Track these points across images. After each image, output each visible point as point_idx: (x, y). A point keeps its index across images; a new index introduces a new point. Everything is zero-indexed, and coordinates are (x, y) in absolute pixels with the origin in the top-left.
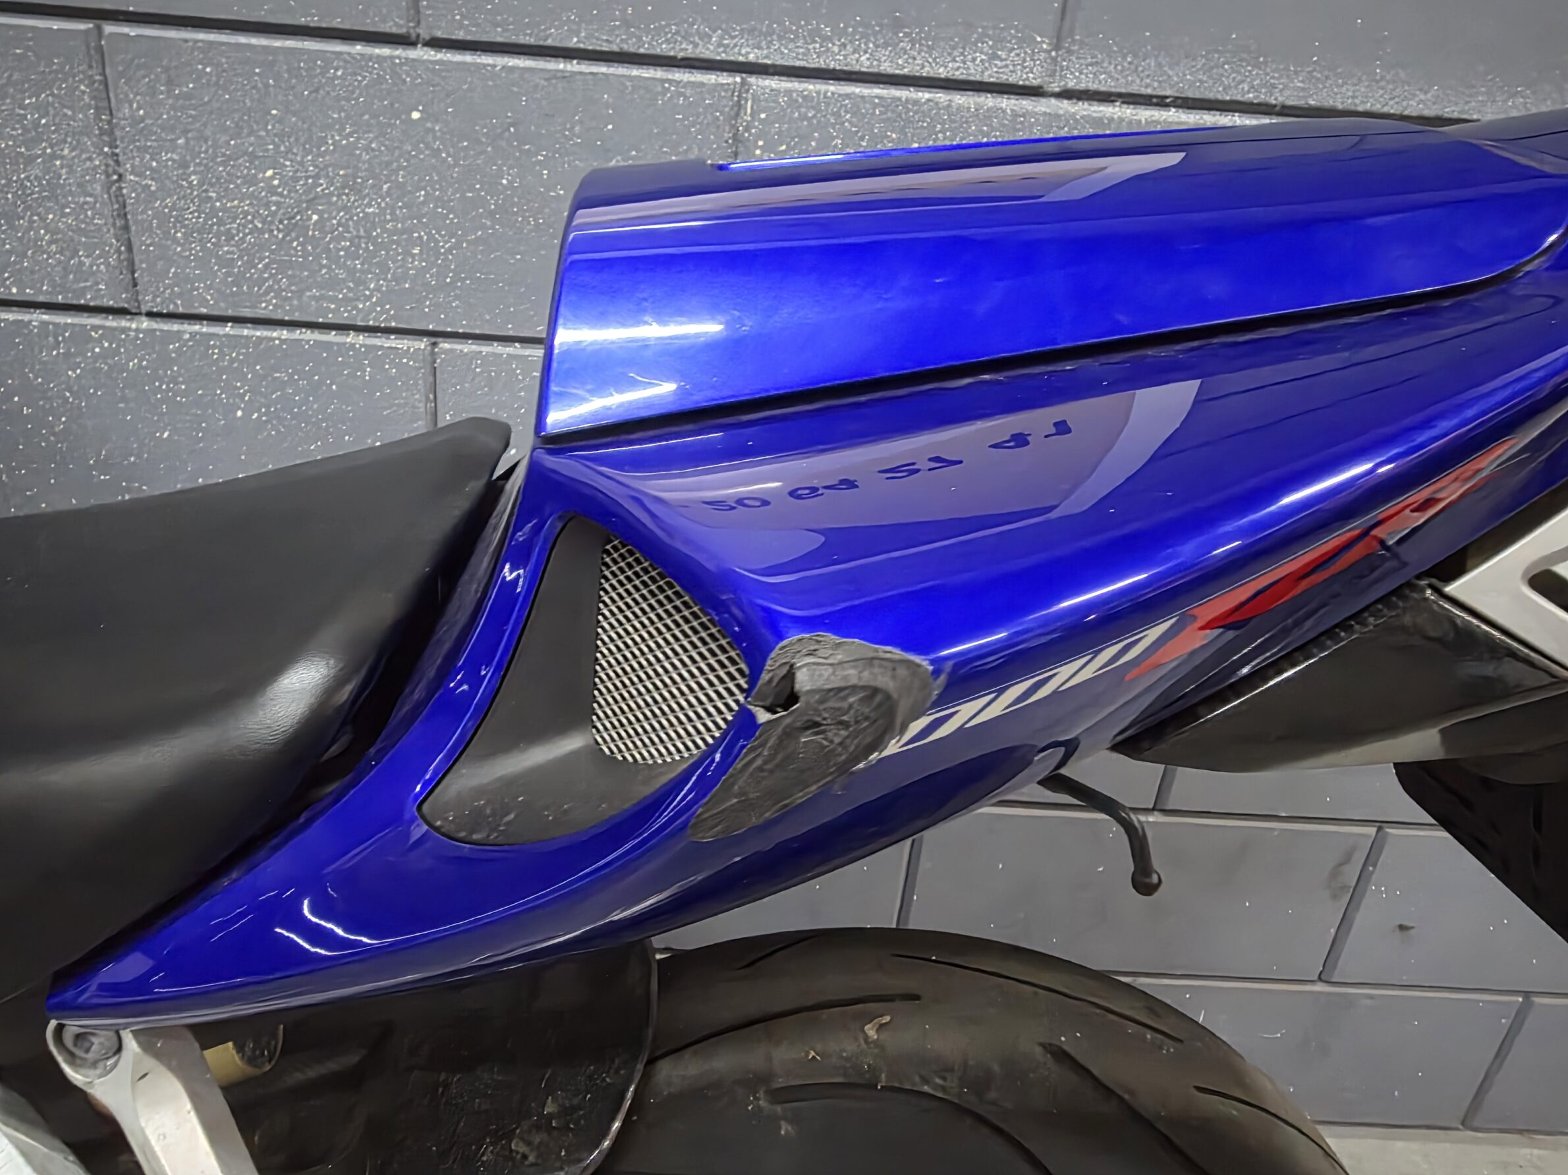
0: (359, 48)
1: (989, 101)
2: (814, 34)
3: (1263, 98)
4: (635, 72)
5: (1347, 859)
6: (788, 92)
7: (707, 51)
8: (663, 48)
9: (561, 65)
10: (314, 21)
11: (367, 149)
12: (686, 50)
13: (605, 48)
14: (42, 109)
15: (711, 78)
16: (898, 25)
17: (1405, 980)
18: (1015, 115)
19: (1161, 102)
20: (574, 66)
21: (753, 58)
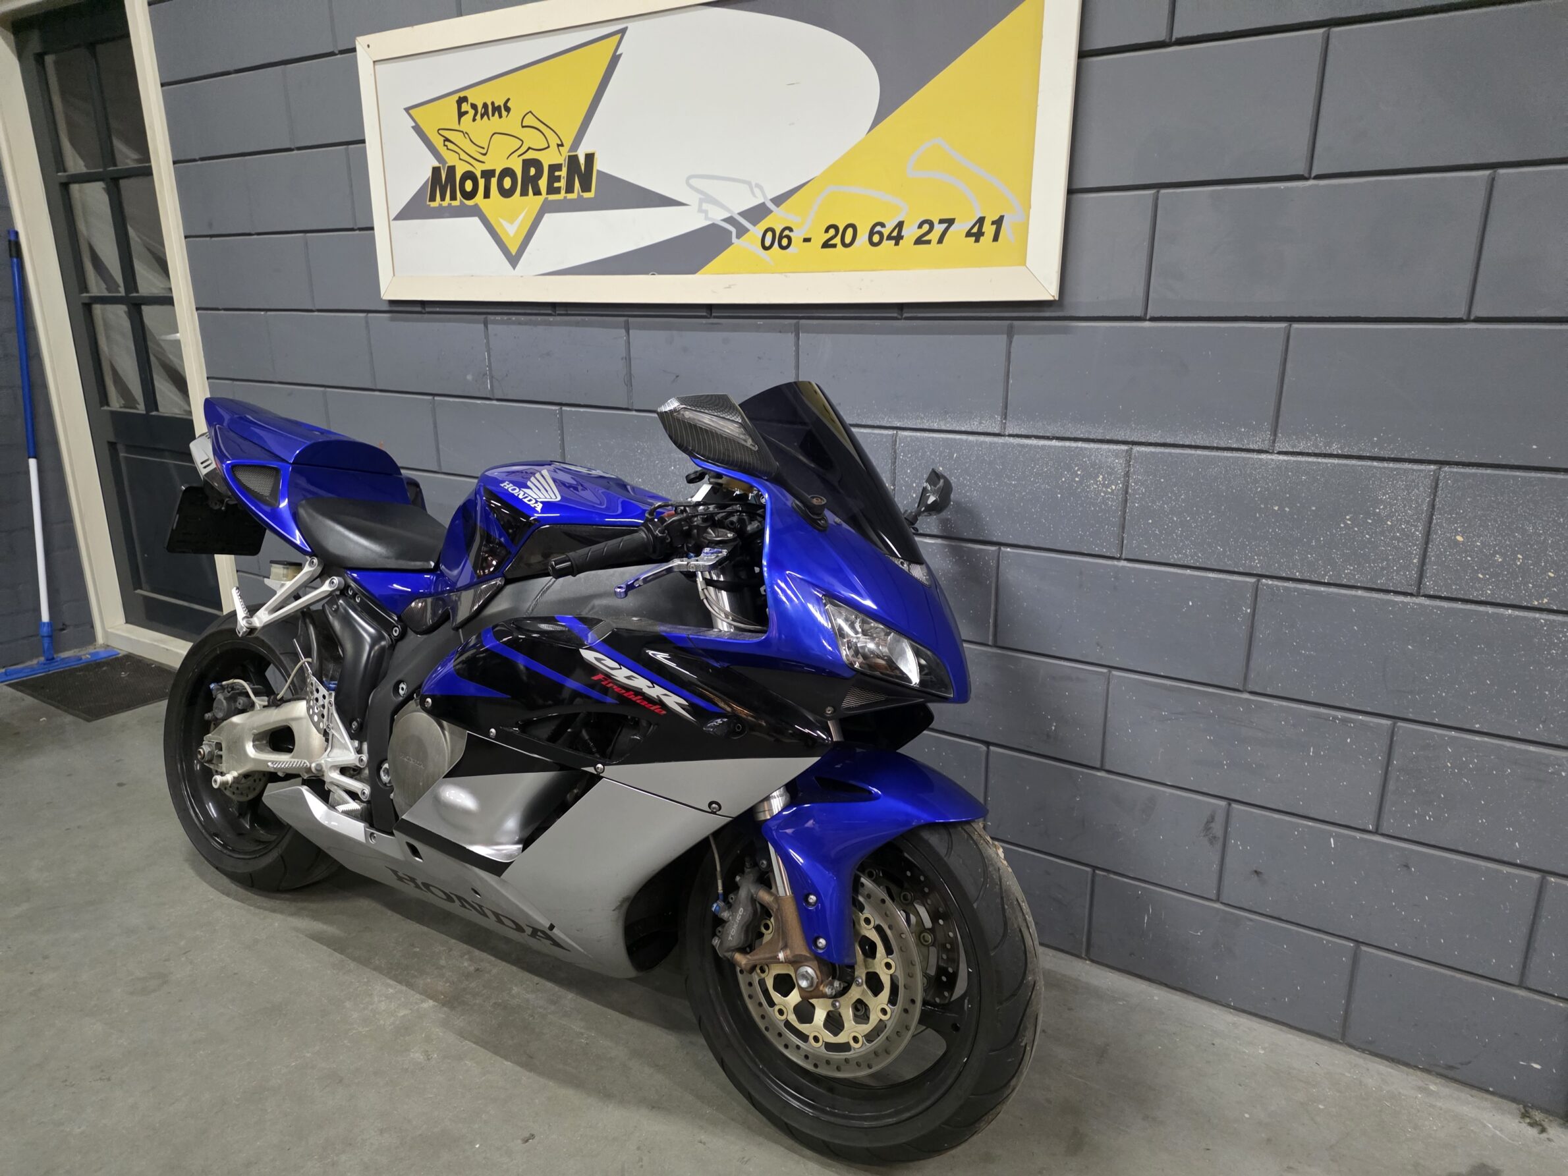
1: (982, 438)
2: (917, 418)
5: (1212, 819)
6: (911, 436)
7: (884, 424)
8: (870, 423)
12: (878, 423)
16: (946, 413)
17: (1268, 911)
18: (991, 443)
19: (1048, 438)
21: (898, 425)
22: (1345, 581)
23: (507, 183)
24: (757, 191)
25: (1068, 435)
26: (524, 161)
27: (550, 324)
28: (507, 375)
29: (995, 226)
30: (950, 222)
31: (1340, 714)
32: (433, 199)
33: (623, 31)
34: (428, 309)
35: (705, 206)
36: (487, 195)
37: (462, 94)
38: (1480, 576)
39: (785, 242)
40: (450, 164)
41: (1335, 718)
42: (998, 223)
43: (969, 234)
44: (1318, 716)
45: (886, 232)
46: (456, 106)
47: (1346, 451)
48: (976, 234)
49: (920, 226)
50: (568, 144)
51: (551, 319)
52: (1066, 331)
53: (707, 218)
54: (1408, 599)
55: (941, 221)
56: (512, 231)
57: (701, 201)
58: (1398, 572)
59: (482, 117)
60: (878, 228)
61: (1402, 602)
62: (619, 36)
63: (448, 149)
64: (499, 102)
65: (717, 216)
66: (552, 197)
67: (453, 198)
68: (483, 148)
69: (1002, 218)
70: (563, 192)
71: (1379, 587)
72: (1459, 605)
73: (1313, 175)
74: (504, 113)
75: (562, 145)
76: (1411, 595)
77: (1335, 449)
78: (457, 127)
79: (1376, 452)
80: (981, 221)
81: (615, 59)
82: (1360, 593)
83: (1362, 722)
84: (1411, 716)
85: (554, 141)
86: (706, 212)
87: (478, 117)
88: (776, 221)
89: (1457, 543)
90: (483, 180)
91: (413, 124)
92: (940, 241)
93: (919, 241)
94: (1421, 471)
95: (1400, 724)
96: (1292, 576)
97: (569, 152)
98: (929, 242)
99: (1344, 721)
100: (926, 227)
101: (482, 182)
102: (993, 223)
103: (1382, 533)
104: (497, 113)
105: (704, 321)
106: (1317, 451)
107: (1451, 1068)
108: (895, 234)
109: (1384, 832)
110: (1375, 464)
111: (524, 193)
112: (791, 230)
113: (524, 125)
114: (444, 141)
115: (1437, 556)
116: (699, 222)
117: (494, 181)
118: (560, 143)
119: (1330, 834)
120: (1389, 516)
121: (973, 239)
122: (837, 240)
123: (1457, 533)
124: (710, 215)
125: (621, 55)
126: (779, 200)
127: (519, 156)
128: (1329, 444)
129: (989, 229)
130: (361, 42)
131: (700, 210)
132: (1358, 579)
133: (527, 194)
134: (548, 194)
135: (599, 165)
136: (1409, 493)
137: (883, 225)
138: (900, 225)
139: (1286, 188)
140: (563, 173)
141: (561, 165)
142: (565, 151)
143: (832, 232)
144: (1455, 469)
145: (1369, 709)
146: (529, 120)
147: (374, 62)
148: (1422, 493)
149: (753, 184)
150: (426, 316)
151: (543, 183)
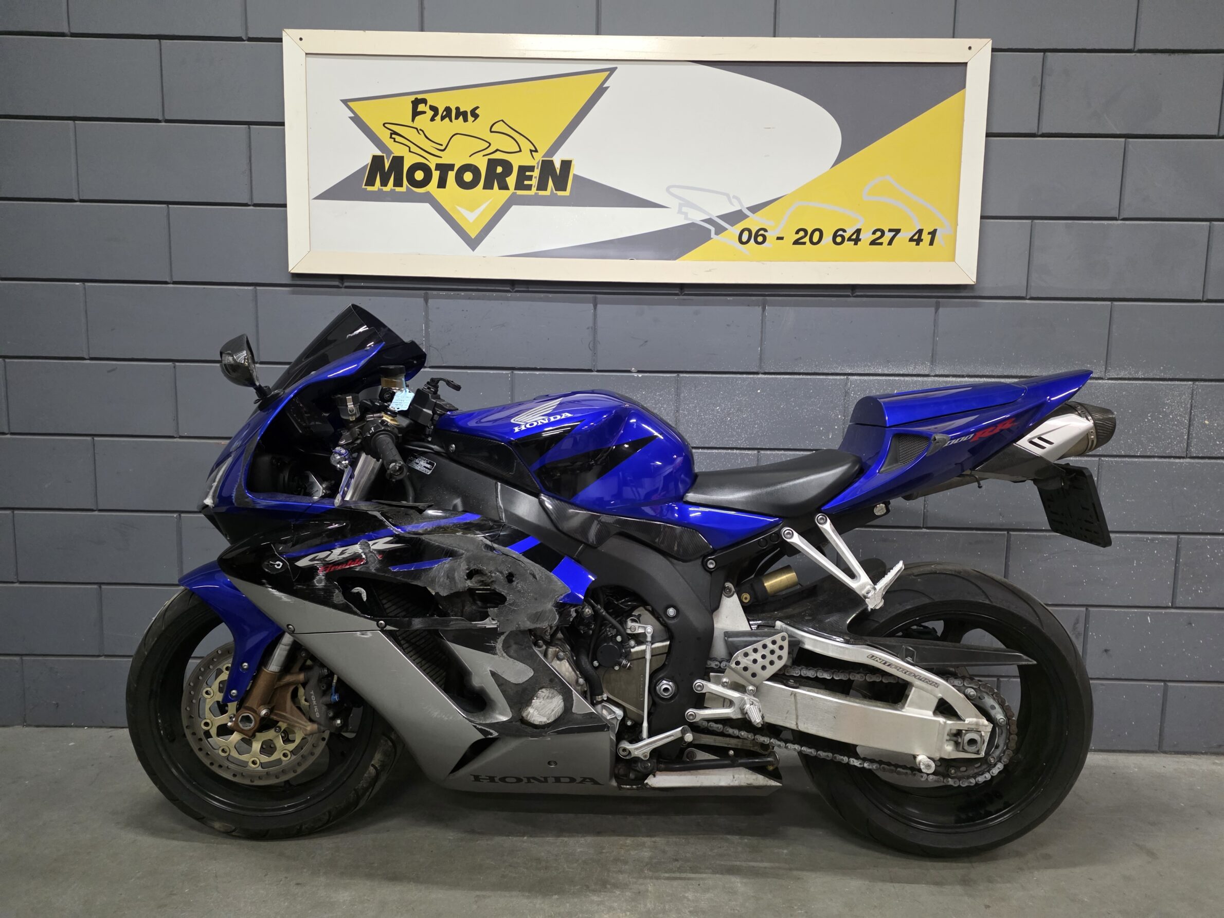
0: (745, 376)
1: (915, 379)
2: (865, 366)
3: (991, 374)
4: (818, 377)
5: (1077, 622)
6: (860, 380)
7: (838, 371)
8: (826, 371)
9: (798, 377)
10: (734, 370)
11: (745, 400)
12: (833, 371)
13: (810, 372)
14: (661, 396)
15: (838, 377)
16: (888, 362)
17: (1114, 676)
18: (923, 382)
19: (963, 376)
20: (801, 377)
21: (849, 372)
22: (1149, 454)
23: (468, 177)
24: (734, 201)
25: (978, 373)
26: (489, 160)
27: (507, 299)
28: (449, 344)
29: (930, 236)
30: (897, 231)
31: (1150, 536)
32: (371, 182)
33: (612, 70)
34: (346, 284)
35: (684, 209)
36: (442, 184)
37: (420, 97)
38: (1218, 443)
39: (760, 239)
40: (397, 154)
41: (1148, 539)
42: (933, 233)
43: (911, 240)
44: (1138, 540)
45: (847, 235)
46: (411, 105)
47: (1146, 376)
48: (917, 239)
49: (874, 233)
50: (543, 150)
51: (509, 295)
52: (975, 305)
53: (686, 218)
54: (1182, 461)
55: (890, 230)
56: (472, 220)
57: (681, 206)
58: (1177, 445)
59: (443, 118)
60: (840, 233)
61: (1180, 462)
62: (607, 73)
63: (395, 141)
64: (466, 107)
65: (697, 217)
66: (520, 192)
67: (398, 183)
68: (442, 145)
69: (935, 231)
70: (534, 190)
71: (1168, 455)
72: (1207, 461)
73: (1121, 218)
74: (470, 118)
75: (536, 151)
76: (1183, 458)
77: (1140, 375)
78: (411, 124)
79: (1162, 375)
80: (920, 232)
81: (601, 91)
82: (1156, 460)
83: (1162, 539)
84: (1188, 530)
85: (526, 146)
86: (686, 214)
87: (438, 118)
88: (753, 222)
89: (1205, 424)
90: (438, 172)
91: (352, 115)
92: (890, 243)
93: (873, 243)
94: (1186, 385)
95: (1182, 536)
96: (1119, 454)
97: (543, 157)
98: (881, 244)
99: (1152, 540)
100: (878, 234)
101: (436, 175)
102: (929, 233)
103: (1168, 422)
104: (461, 117)
105: (676, 298)
106: (1131, 377)
107: (1220, 746)
108: (854, 237)
109: (1178, 605)
110: (1161, 382)
111: (488, 186)
112: (765, 230)
113: (493, 130)
114: (391, 134)
115: (1196, 434)
116: (680, 221)
117: (451, 175)
118: (534, 149)
119: (1147, 614)
120: (1171, 413)
121: (915, 243)
122: (807, 239)
123: (1205, 420)
124: (689, 216)
125: (608, 87)
126: (754, 209)
127: (484, 156)
128: (1137, 372)
129: (926, 238)
130: (289, 37)
131: (680, 212)
132: (1157, 452)
133: (492, 188)
134: (516, 189)
135: (575, 170)
136: (1180, 398)
137: (844, 231)
138: (858, 231)
139: (1108, 224)
140: (536, 173)
141: (533, 167)
142: (539, 157)
143: (802, 234)
144: (1202, 383)
145: (1165, 530)
146: (499, 127)
147: (306, 54)
148: (1186, 397)
149: (731, 196)
150: (343, 290)
151: (511, 180)
